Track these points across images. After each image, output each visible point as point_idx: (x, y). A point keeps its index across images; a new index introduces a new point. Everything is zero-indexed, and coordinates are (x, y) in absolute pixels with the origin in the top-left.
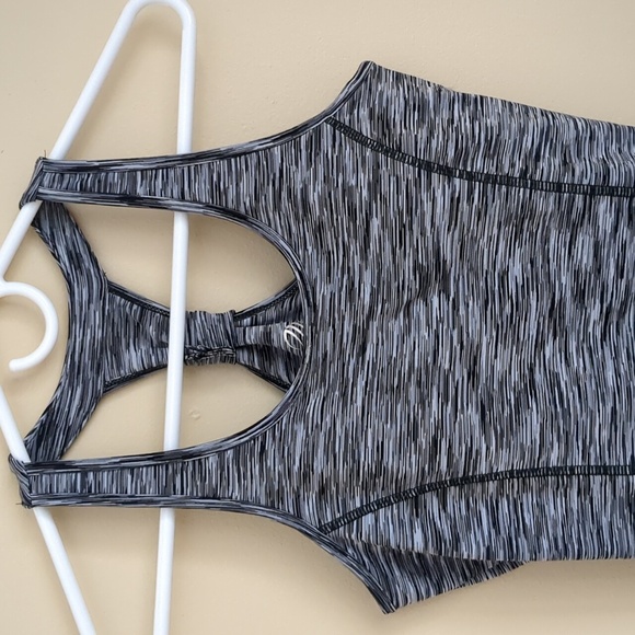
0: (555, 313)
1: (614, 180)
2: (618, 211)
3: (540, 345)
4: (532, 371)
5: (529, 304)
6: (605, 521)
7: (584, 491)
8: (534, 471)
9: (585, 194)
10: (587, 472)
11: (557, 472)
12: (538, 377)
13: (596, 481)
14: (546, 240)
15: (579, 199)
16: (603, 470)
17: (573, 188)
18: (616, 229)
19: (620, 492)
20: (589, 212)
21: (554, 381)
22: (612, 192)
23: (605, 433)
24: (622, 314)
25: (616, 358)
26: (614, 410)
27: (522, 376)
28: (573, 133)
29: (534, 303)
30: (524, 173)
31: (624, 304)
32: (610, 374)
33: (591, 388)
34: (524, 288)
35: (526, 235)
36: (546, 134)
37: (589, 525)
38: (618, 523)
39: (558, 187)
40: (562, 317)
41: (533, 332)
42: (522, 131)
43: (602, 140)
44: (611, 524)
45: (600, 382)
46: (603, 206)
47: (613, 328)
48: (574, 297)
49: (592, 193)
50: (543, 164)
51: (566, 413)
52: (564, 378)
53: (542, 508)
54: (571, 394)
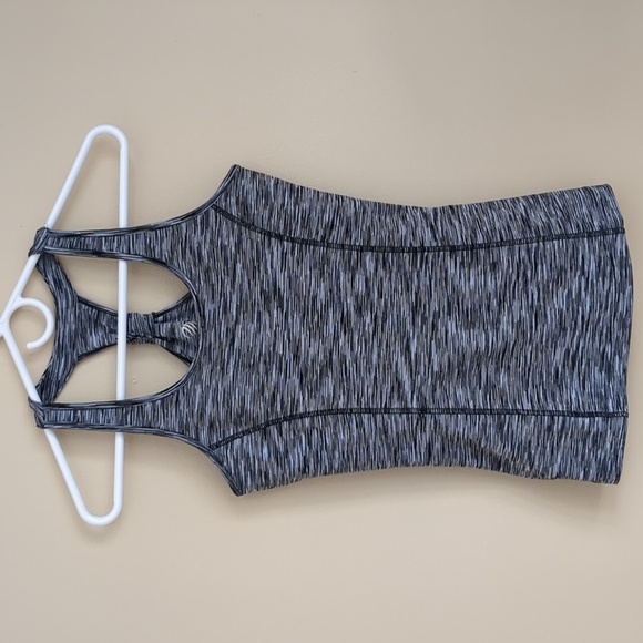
0: (344, 321)
1: (373, 243)
2: (377, 260)
3: (336, 339)
4: (331, 353)
5: (328, 315)
6: (371, 442)
7: (360, 425)
8: (330, 411)
9: (357, 250)
10: (360, 412)
11: (343, 411)
12: (334, 357)
13: (365, 417)
14: (338, 278)
15: (354, 253)
16: (369, 411)
17: (351, 247)
18: (376, 270)
19: (380, 425)
20: (360, 260)
21: (343, 360)
22: (373, 249)
23: (370, 390)
24: (384, 320)
25: (380, 346)
26: (375, 377)
27: (325, 357)
28: (353, 210)
29: (331, 315)
30: (323, 238)
31: (385, 313)
32: (375, 356)
33: (363, 364)
34: (326, 307)
35: (326, 275)
36: (337, 211)
37: (363, 444)
38: (379, 443)
39: (342, 247)
40: (349, 322)
41: (332, 331)
42: (323, 211)
43: (370, 213)
44: (374, 444)
45: (369, 361)
46: (368, 258)
47: (380, 328)
48: (356, 311)
49: (361, 249)
50: (334, 233)
51: (348, 379)
52: (349, 358)
53: (336, 435)
54: (352, 369)
